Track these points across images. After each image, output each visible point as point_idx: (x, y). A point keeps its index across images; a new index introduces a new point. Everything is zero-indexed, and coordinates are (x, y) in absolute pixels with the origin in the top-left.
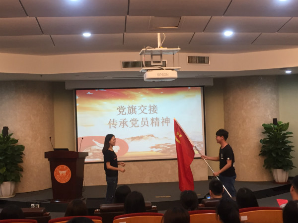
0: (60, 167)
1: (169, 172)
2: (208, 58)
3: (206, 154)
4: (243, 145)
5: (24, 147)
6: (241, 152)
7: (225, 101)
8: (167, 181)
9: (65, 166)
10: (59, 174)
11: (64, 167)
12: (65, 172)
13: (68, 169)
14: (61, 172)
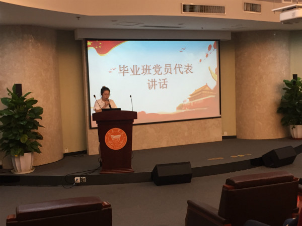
0: (113, 130)
1: (186, 134)
2: (260, 5)
3: (220, 114)
4: (259, 103)
5: (42, 109)
6: (257, 110)
7: (237, 57)
8: (184, 144)
9: (119, 130)
10: (111, 139)
11: (117, 130)
12: (118, 136)
13: (124, 132)
14: (114, 137)
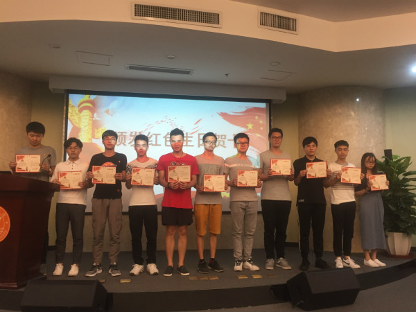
2: (295, 20)
7: (300, 127)
